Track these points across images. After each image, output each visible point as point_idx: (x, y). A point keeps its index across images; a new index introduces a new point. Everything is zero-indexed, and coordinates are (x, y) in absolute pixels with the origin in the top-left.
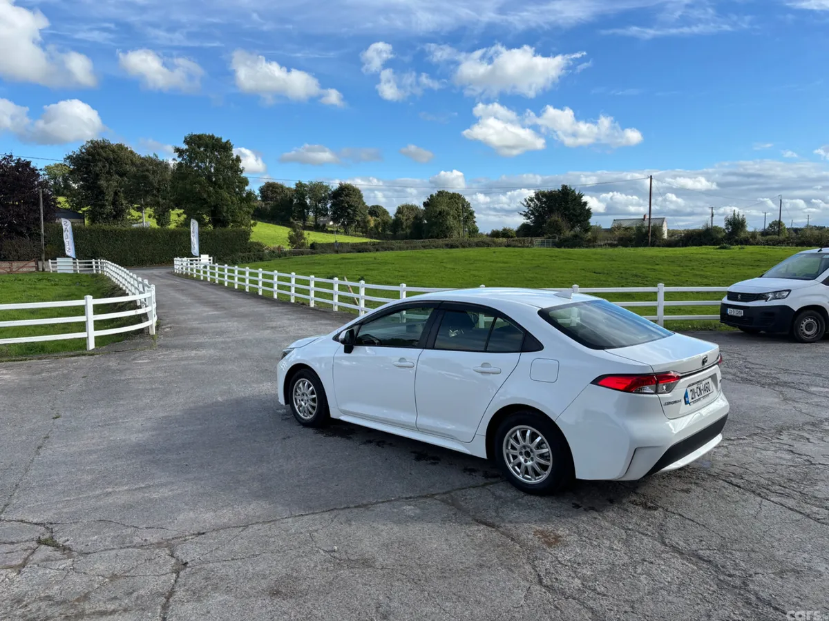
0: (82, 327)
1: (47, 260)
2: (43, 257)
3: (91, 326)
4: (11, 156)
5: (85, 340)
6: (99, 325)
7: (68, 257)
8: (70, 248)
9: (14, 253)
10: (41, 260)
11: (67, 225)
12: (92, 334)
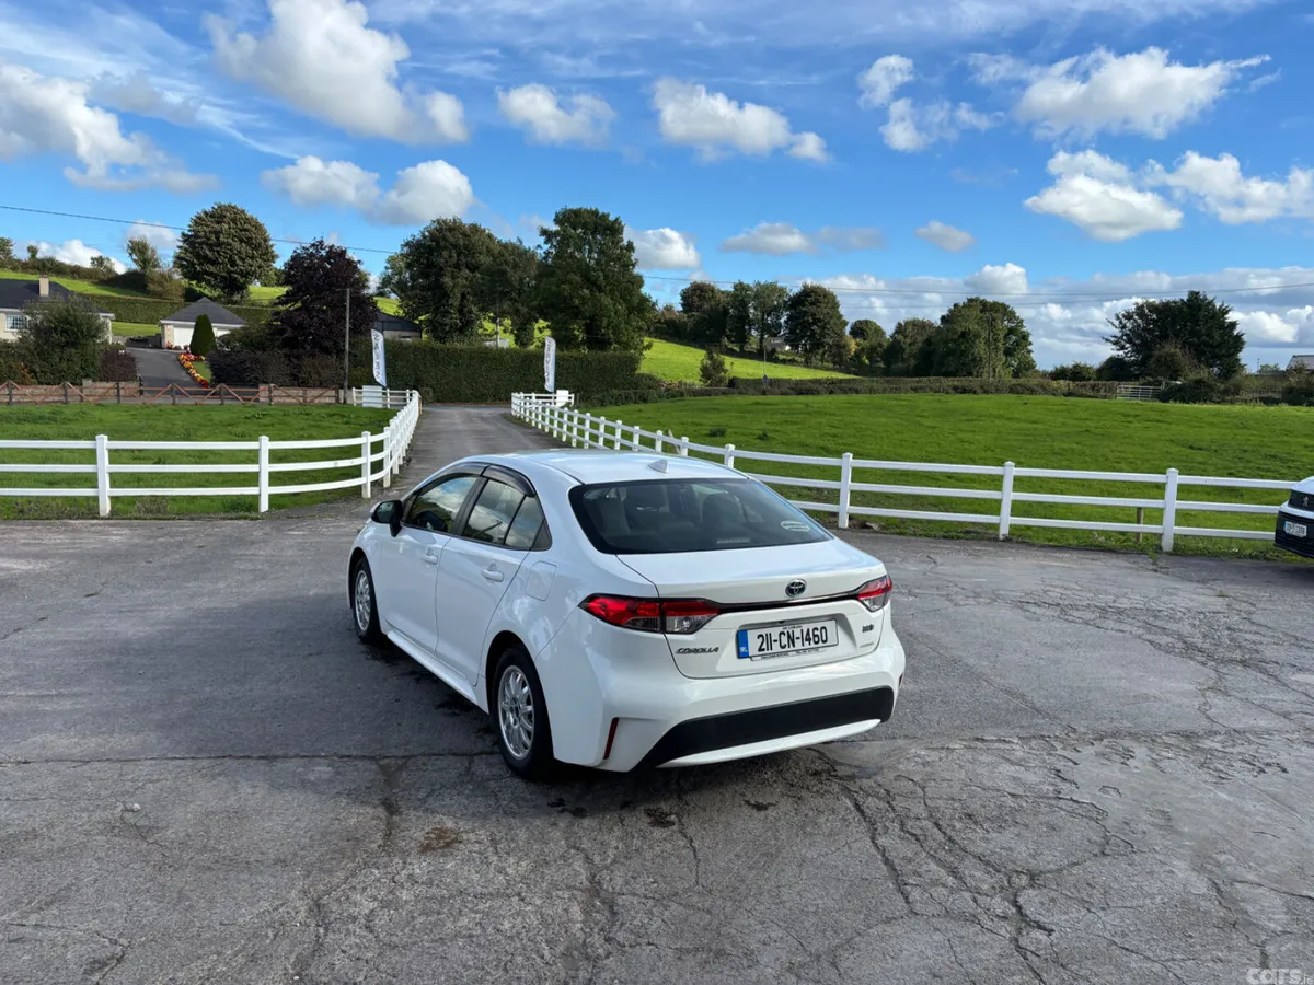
0: (252, 479)
1: (350, 388)
2: (346, 384)
3: (264, 479)
4: (321, 242)
5: (257, 497)
6: (276, 479)
7: (378, 384)
8: (379, 373)
9: (315, 377)
10: (342, 387)
11: (378, 339)
12: (265, 491)
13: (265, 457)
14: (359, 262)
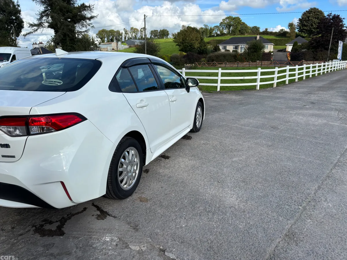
0: (216, 81)
1: (329, 61)
5: (217, 87)
7: (338, 59)
10: (326, 60)
12: (219, 85)
13: (220, 75)
14: (344, 19)
